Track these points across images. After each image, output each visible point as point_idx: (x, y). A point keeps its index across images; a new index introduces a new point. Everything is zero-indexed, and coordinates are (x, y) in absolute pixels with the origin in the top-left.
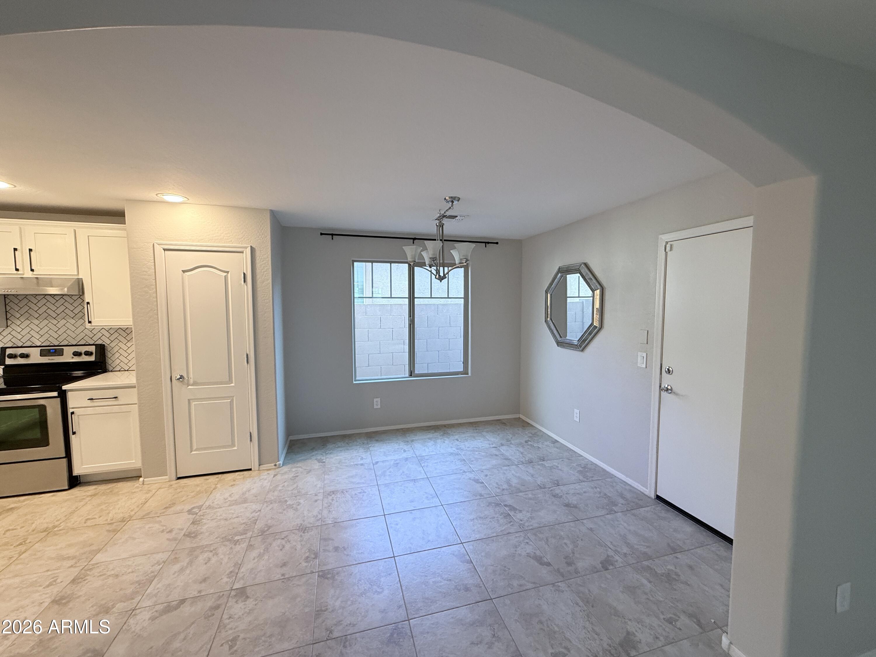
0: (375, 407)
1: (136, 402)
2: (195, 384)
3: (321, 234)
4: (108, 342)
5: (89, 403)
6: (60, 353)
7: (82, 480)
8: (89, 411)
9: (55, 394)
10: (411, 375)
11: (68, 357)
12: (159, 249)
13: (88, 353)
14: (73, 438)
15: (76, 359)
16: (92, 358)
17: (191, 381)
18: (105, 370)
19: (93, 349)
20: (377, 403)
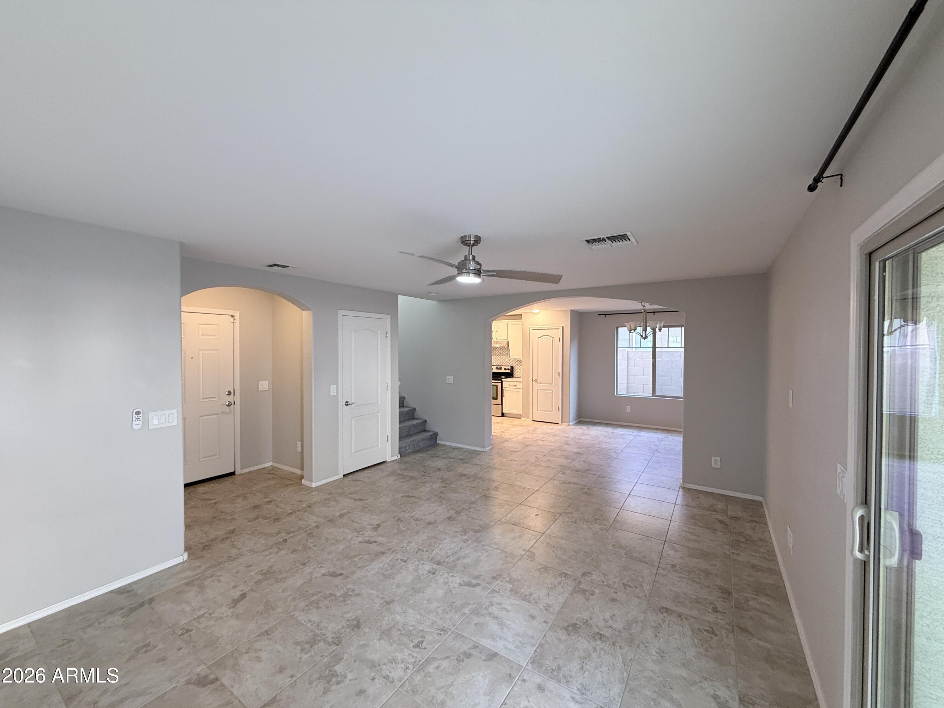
0: (627, 411)
1: (521, 388)
2: (540, 383)
3: (599, 315)
4: (514, 365)
5: (508, 386)
6: (501, 368)
7: (505, 415)
8: (508, 389)
9: (500, 381)
10: (653, 396)
11: (502, 371)
12: (531, 329)
13: (508, 369)
14: (503, 398)
15: (505, 371)
16: (509, 371)
17: (539, 382)
18: (513, 377)
19: (510, 368)
20: (629, 409)
